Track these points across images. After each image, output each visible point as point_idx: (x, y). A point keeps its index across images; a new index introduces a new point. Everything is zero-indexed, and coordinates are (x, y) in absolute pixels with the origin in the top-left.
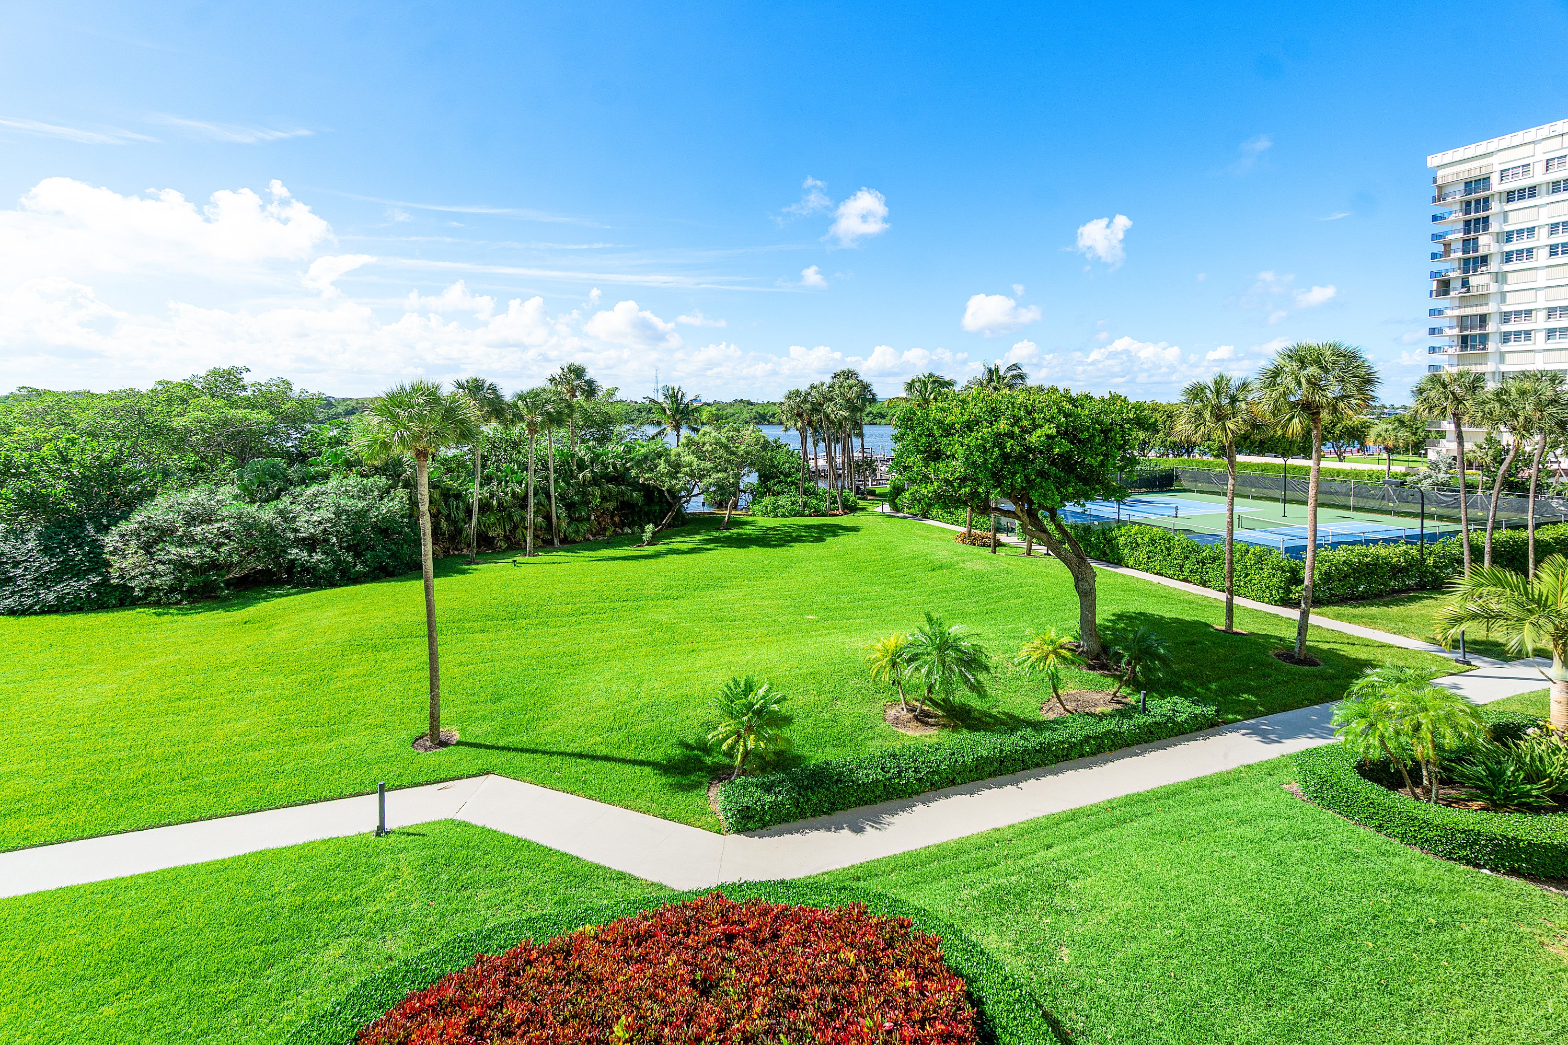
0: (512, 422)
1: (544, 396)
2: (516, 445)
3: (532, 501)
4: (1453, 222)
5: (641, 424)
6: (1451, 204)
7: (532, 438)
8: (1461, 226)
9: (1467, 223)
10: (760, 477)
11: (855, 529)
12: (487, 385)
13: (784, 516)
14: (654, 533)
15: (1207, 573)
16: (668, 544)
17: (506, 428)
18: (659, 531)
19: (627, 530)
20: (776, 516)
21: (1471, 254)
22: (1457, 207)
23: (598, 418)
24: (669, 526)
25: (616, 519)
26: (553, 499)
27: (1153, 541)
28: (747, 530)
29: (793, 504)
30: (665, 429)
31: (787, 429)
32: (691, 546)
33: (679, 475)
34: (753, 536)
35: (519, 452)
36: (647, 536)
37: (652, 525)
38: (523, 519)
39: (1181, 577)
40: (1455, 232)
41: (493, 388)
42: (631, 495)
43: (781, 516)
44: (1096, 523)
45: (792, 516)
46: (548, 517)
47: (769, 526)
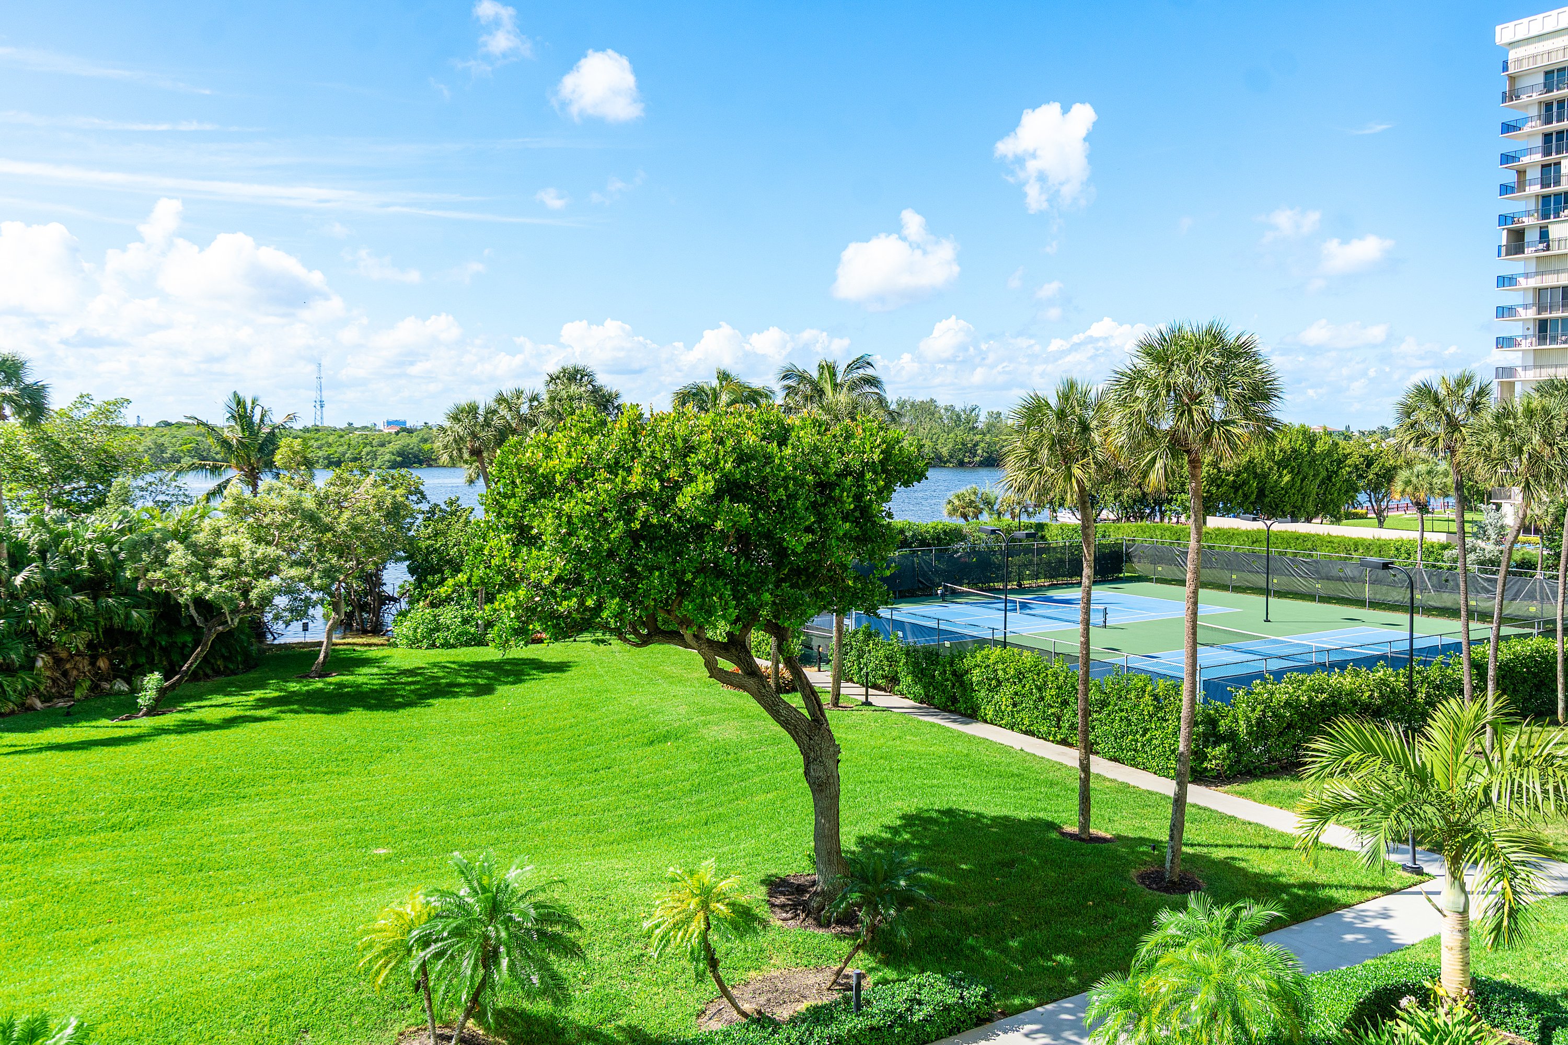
4: (1530, 135)
6: (1526, 106)
8: (1539, 142)
9: (1547, 137)
10: (412, 571)
11: (560, 667)
13: (446, 645)
14: (162, 691)
15: (1093, 728)
16: (190, 710)
18: (173, 686)
19: (121, 686)
20: (433, 646)
21: (1553, 189)
22: (1534, 111)
23: (86, 463)
24: (195, 676)
25: (102, 664)
27: (1020, 676)
28: (364, 677)
29: (465, 621)
30: (228, 481)
32: (230, 713)
33: (212, 572)
34: (365, 688)
36: (145, 699)
37: (157, 675)
39: (1058, 738)
40: (1530, 151)
42: (128, 616)
43: (443, 646)
44: (947, 644)
45: (461, 645)
47: (407, 666)
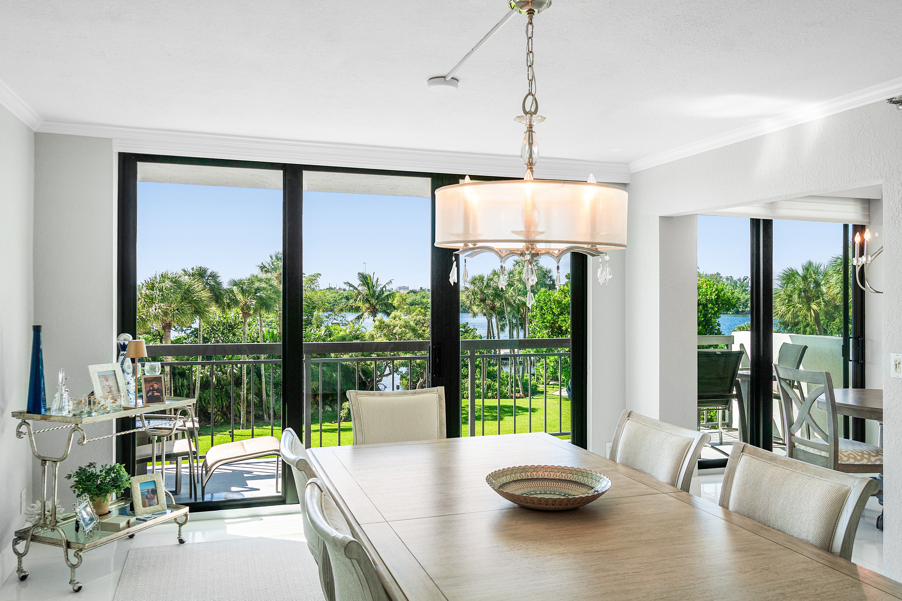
0: (229, 306)
1: (257, 285)
2: (231, 328)
3: (245, 379)
5: (341, 310)
7: (245, 321)
12: (208, 273)
17: (224, 311)
19: (328, 408)
25: (318, 398)
26: (263, 377)
29: (477, 386)
30: (363, 314)
31: (475, 315)
35: (234, 335)
36: (343, 413)
38: (239, 396)
41: (214, 276)
42: (331, 375)
46: (259, 394)
